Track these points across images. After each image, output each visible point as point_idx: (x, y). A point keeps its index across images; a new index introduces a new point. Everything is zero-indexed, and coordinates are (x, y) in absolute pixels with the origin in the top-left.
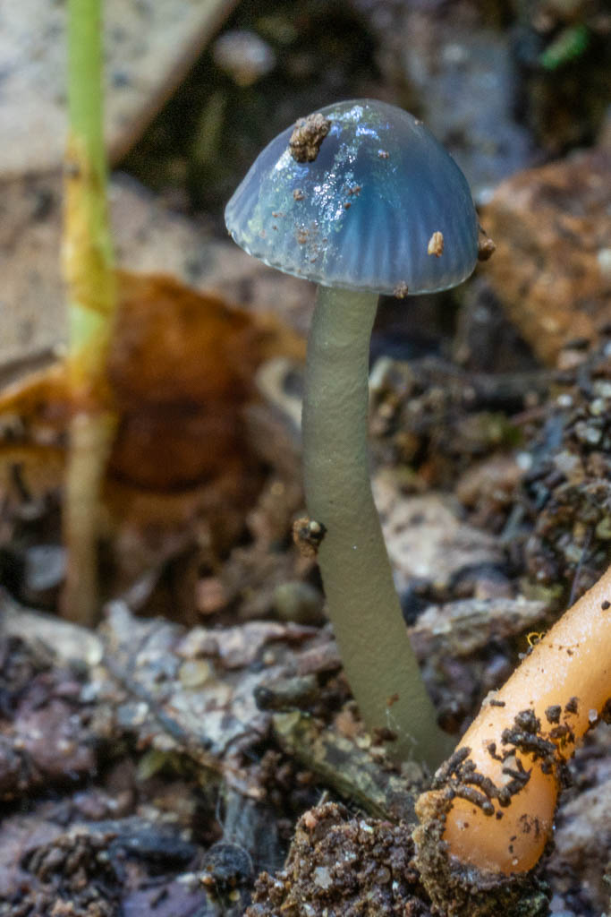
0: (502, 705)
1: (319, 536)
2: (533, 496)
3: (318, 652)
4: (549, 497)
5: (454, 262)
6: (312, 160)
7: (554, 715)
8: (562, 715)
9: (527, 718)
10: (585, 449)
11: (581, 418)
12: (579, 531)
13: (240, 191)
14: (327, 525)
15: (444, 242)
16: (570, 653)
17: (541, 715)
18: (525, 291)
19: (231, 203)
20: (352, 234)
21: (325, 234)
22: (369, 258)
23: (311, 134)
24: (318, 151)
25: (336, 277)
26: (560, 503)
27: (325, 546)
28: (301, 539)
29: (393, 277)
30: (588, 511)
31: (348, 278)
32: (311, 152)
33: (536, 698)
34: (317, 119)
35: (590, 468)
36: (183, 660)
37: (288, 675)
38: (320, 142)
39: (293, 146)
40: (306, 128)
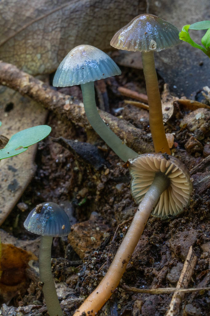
0: (79, 311)
1: (43, 284)
2: (81, 279)
3: (43, 309)
4: (84, 279)
5: (67, 231)
6: (40, 213)
7: (89, 313)
8: (90, 313)
9: (84, 313)
10: (91, 269)
11: (90, 264)
12: (90, 285)
13: (26, 220)
14: (44, 282)
15: (65, 227)
16: (91, 301)
17: (86, 312)
18: (77, 245)
19: (24, 222)
20: (48, 226)
21: (43, 226)
22: (51, 230)
23: (40, 207)
24: (41, 211)
25: (45, 234)
26: (86, 280)
27: (44, 286)
28: (39, 285)
29: (56, 234)
30: (92, 281)
31: (47, 234)
32: (40, 211)
33: (85, 310)
34: (41, 205)
35: (92, 273)
36: (17, 312)
37: (37, 313)
38: (41, 209)
39: (36, 210)
40: (39, 206)
